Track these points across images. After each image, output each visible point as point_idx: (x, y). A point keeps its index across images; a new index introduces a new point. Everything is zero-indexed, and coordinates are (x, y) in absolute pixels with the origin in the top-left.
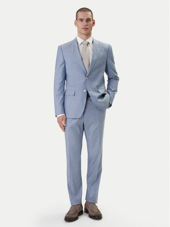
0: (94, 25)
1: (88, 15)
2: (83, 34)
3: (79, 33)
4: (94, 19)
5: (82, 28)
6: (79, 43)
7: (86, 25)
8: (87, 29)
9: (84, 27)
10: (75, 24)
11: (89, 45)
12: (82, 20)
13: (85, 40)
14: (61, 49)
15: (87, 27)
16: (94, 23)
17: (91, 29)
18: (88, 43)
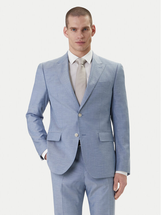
0: (95, 33)
1: (84, 21)
2: (77, 50)
3: (71, 48)
4: (93, 24)
5: (76, 41)
6: (72, 61)
7: (82, 38)
8: (84, 43)
9: (78, 41)
10: (65, 33)
11: (86, 64)
12: (74, 29)
13: (80, 57)
14: (42, 69)
15: (83, 41)
16: (94, 31)
17: (90, 41)
18: (85, 62)
